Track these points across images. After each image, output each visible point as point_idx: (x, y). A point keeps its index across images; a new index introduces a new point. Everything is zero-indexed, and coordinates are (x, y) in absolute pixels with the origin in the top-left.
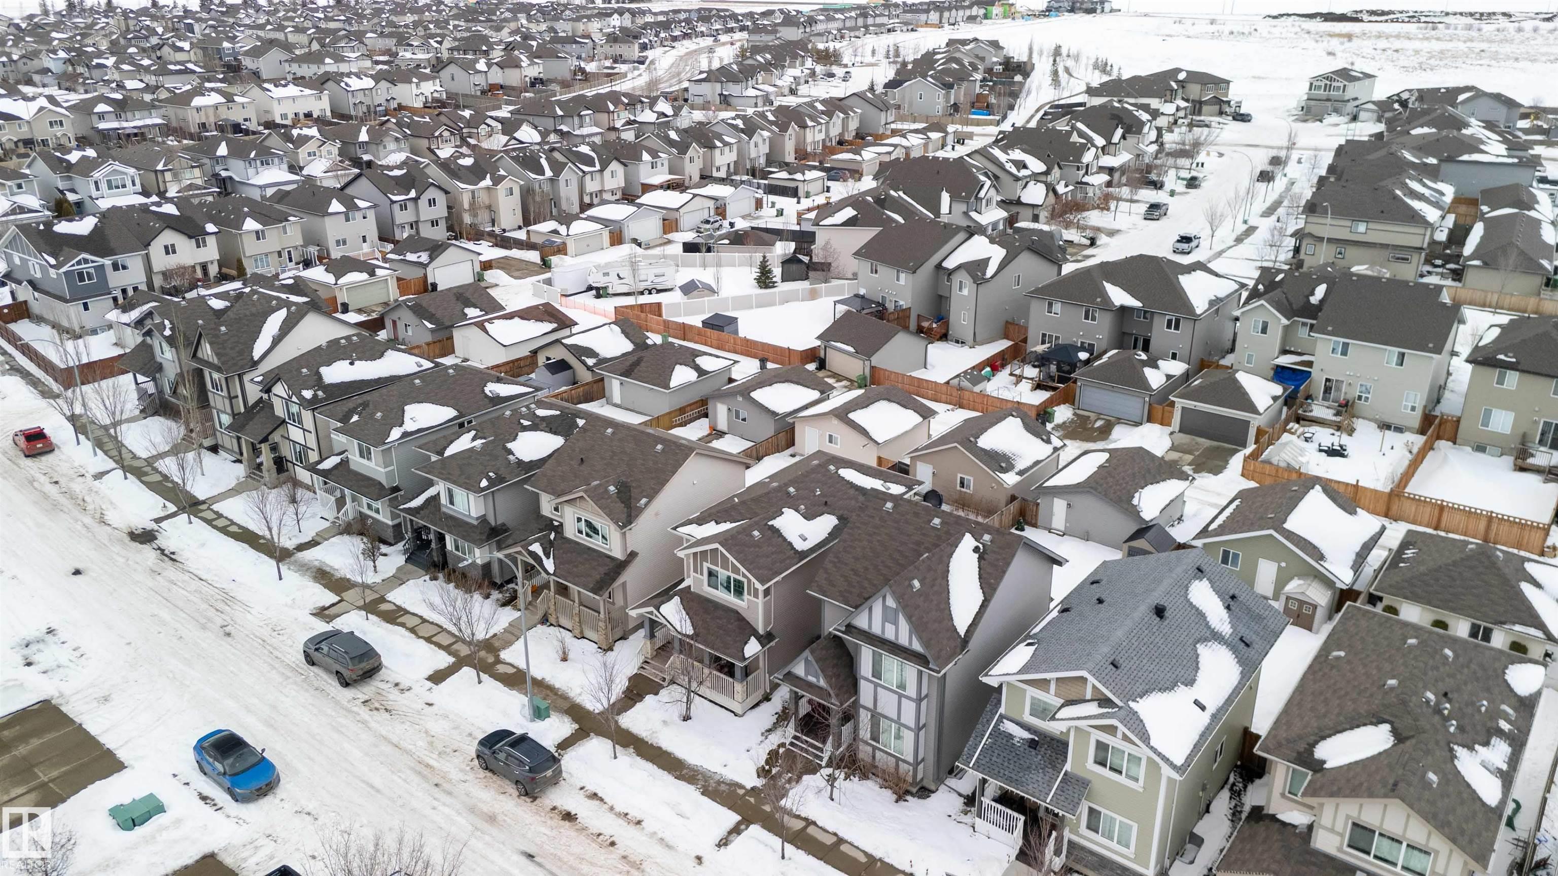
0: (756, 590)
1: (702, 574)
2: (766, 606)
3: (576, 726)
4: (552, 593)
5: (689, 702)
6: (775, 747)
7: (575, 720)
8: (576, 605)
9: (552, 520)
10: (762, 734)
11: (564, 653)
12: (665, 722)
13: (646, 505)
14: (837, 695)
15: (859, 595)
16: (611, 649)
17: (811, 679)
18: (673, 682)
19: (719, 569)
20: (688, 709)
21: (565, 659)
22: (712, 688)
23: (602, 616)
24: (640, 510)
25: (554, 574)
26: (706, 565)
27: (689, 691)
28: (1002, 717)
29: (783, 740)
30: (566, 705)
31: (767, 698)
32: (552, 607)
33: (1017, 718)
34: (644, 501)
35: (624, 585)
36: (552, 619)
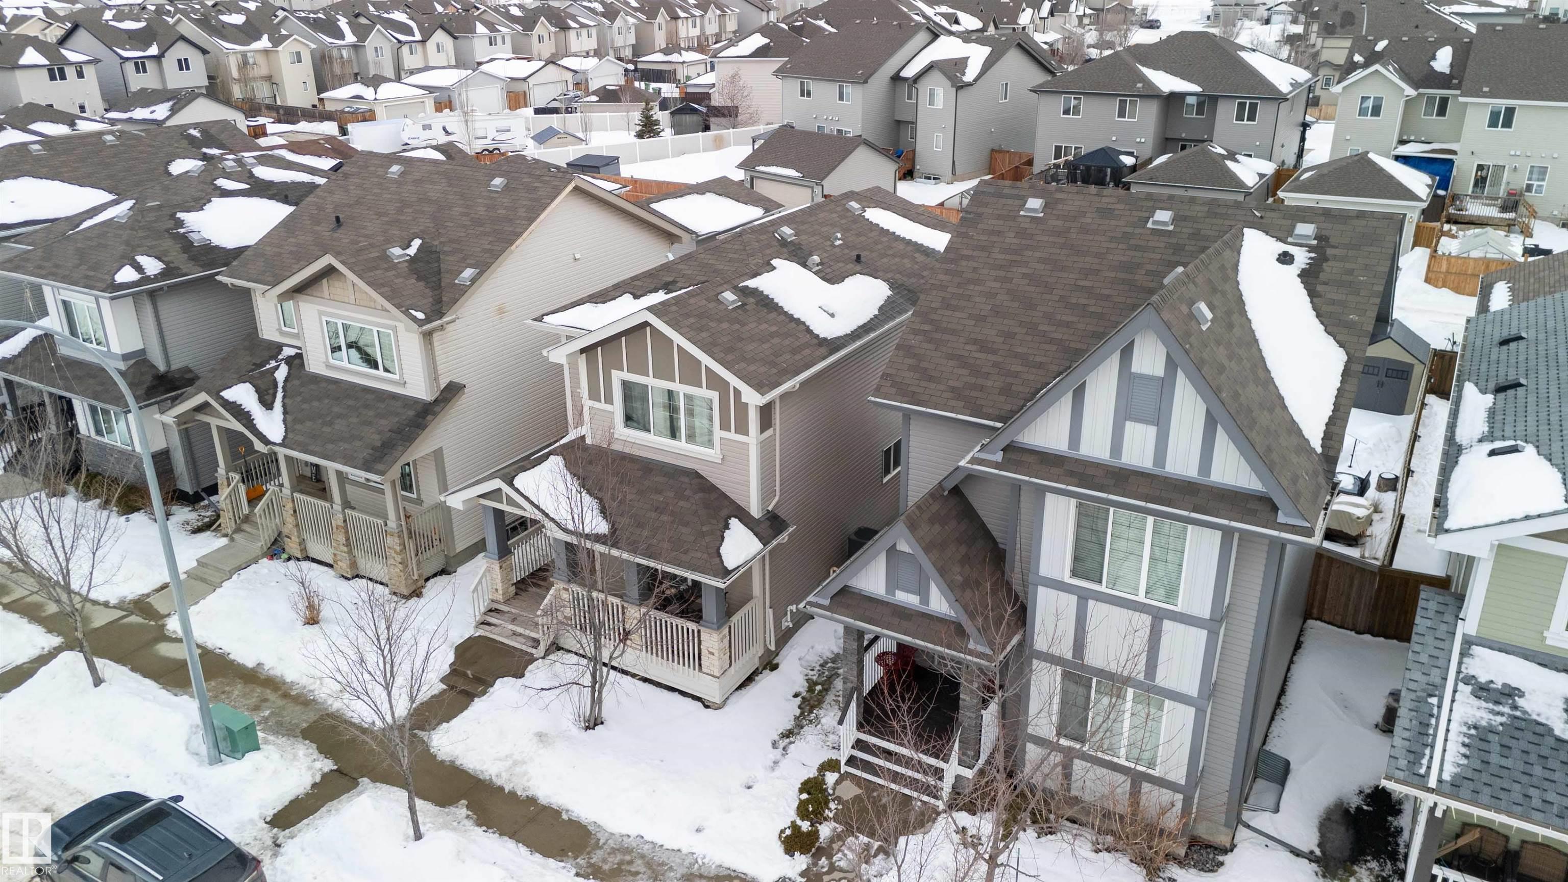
0: (742, 408)
1: (609, 400)
2: (766, 450)
3: (328, 765)
4: (287, 491)
5: (597, 686)
6: (812, 773)
7: (325, 750)
8: (337, 507)
9: (281, 346)
10: (774, 745)
11: (311, 607)
12: (541, 737)
13: (474, 280)
14: (983, 630)
15: (1006, 391)
16: (417, 593)
17: (907, 598)
18: (556, 647)
19: (649, 381)
20: (597, 702)
21: (312, 620)
22: (649, 647)
23: (392, 524)
24: (463, 291)
25: (283, 444)
26: (617, 376)
27: (595, 660)
28: (1468, 642)
29: (834, 755)
30: (305, 718)
31: (770, 664)
32: (290, 520)
33: (1522, 641)
34: (468, 273)
35: (438, 455)
36: (292, 547)
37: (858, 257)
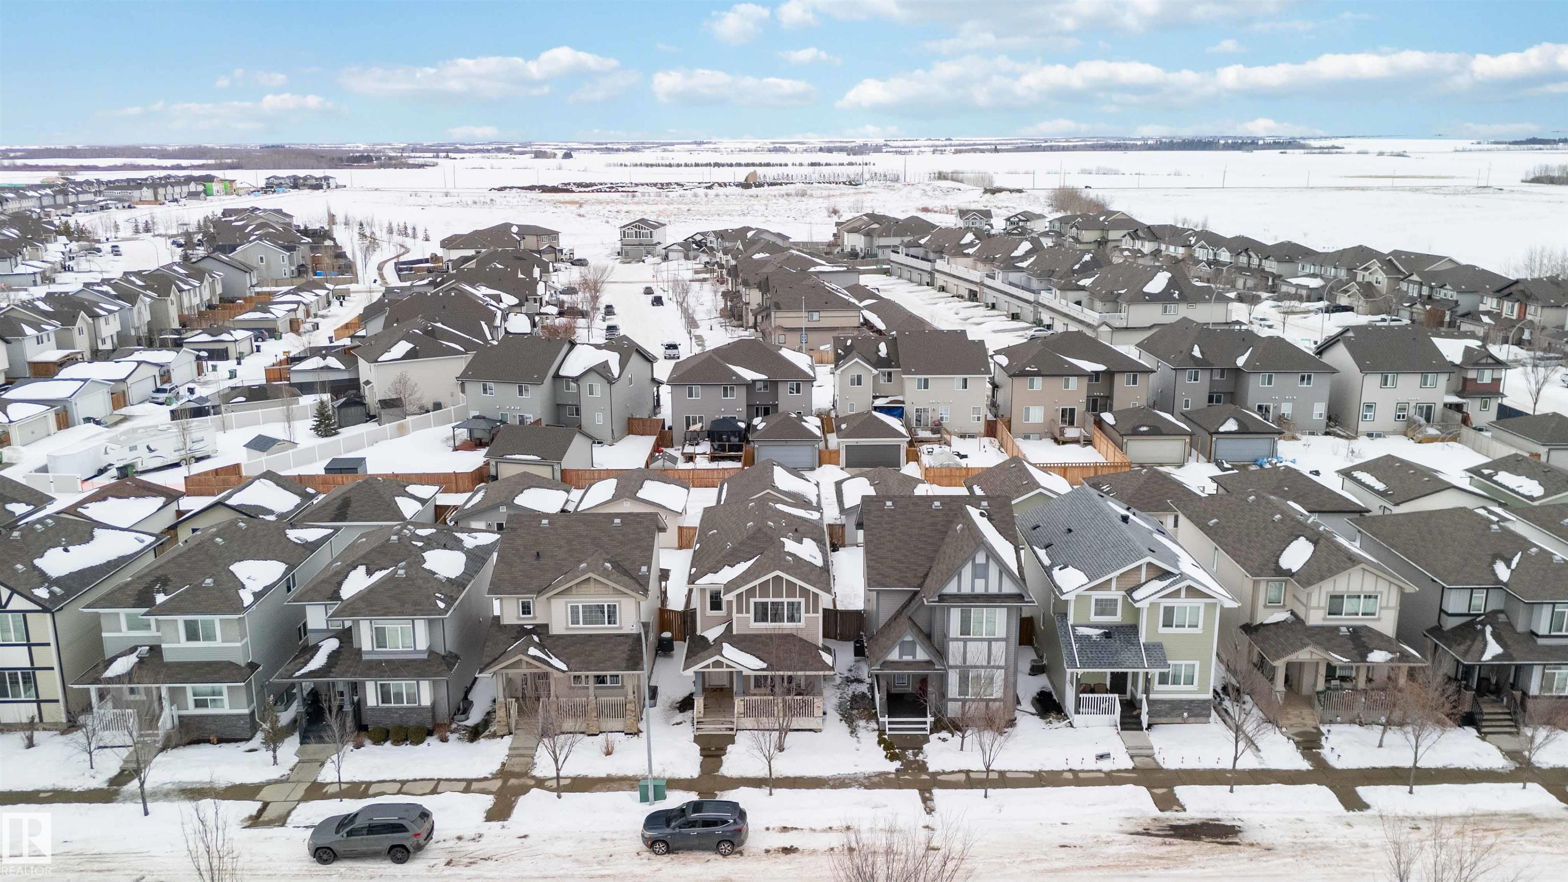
1: (748, 612)
3: (695, 793)
4: (553, 699)
6: (877, 738)
8: (592, 698)
9: (521, 626)
10: (851, 736)
11: (608, 746)
15: (915, 576)
16: (639, 731)
17: (906, 658)
18: (740, 729)
21: (609, 752)
23: (630, 697)
24: (647, 578)
25: (570, 670)
28: (1073, 626)
32: (555, 714)
33: (1085, 622)
34: (644, 569)
37: (796, 530)
